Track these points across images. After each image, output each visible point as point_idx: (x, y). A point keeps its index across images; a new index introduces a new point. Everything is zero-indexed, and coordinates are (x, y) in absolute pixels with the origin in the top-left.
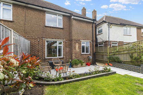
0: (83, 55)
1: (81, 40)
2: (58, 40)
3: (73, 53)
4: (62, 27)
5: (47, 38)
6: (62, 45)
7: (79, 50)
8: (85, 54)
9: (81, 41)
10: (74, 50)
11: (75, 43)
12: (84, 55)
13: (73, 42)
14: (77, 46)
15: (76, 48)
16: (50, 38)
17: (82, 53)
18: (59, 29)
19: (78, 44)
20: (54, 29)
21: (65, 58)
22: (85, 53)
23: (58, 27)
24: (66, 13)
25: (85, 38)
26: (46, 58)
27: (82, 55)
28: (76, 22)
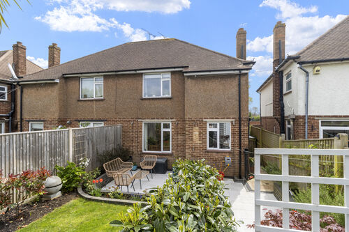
0: (212, 152)
1: (204, 120)
2: (162, 120)
3: (187, 147)
4: (170, 96)
5: (144, 119)
6: (170, 130)
7: (200, 142)
8: (218, 152)
9: (206, 122)
10: (188, 142)
11: (191, 127)
12: (214, 154)
13: (187, 126)
14: (196, 133)
15: (194, 137)
16: (148, 118)
17: (208, 148)
18: (163, 101)
19: (197, 128)
20: (156, 102)
21: (174, 154)
22: (218, 148)
23: (162, 96)
24: (174, 68)
25: (218, 114)
26: (144, 151)
27: (208, 152)
28: (194, 82)
